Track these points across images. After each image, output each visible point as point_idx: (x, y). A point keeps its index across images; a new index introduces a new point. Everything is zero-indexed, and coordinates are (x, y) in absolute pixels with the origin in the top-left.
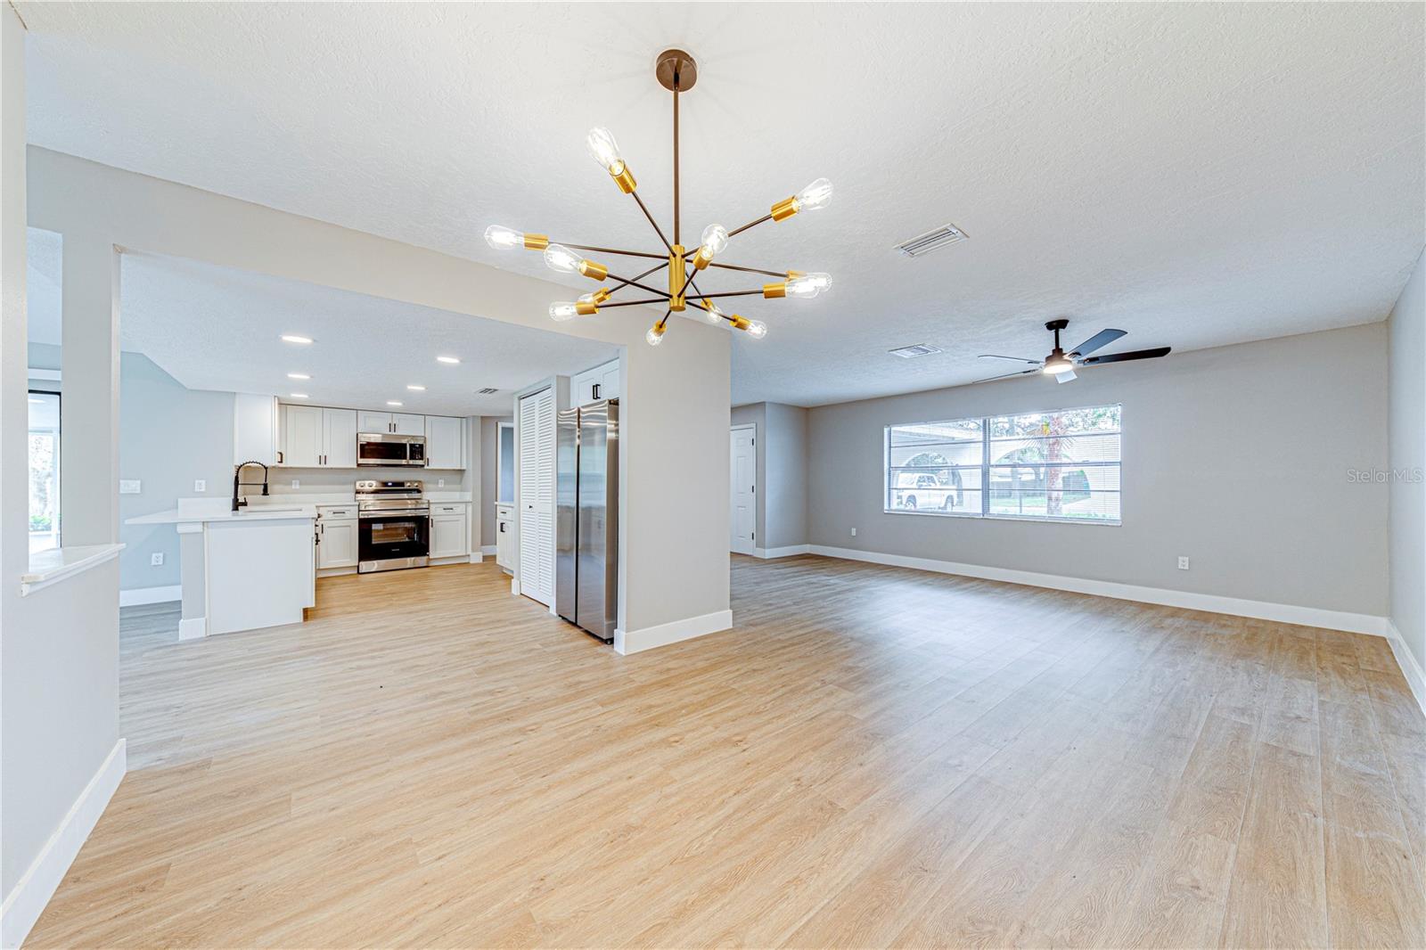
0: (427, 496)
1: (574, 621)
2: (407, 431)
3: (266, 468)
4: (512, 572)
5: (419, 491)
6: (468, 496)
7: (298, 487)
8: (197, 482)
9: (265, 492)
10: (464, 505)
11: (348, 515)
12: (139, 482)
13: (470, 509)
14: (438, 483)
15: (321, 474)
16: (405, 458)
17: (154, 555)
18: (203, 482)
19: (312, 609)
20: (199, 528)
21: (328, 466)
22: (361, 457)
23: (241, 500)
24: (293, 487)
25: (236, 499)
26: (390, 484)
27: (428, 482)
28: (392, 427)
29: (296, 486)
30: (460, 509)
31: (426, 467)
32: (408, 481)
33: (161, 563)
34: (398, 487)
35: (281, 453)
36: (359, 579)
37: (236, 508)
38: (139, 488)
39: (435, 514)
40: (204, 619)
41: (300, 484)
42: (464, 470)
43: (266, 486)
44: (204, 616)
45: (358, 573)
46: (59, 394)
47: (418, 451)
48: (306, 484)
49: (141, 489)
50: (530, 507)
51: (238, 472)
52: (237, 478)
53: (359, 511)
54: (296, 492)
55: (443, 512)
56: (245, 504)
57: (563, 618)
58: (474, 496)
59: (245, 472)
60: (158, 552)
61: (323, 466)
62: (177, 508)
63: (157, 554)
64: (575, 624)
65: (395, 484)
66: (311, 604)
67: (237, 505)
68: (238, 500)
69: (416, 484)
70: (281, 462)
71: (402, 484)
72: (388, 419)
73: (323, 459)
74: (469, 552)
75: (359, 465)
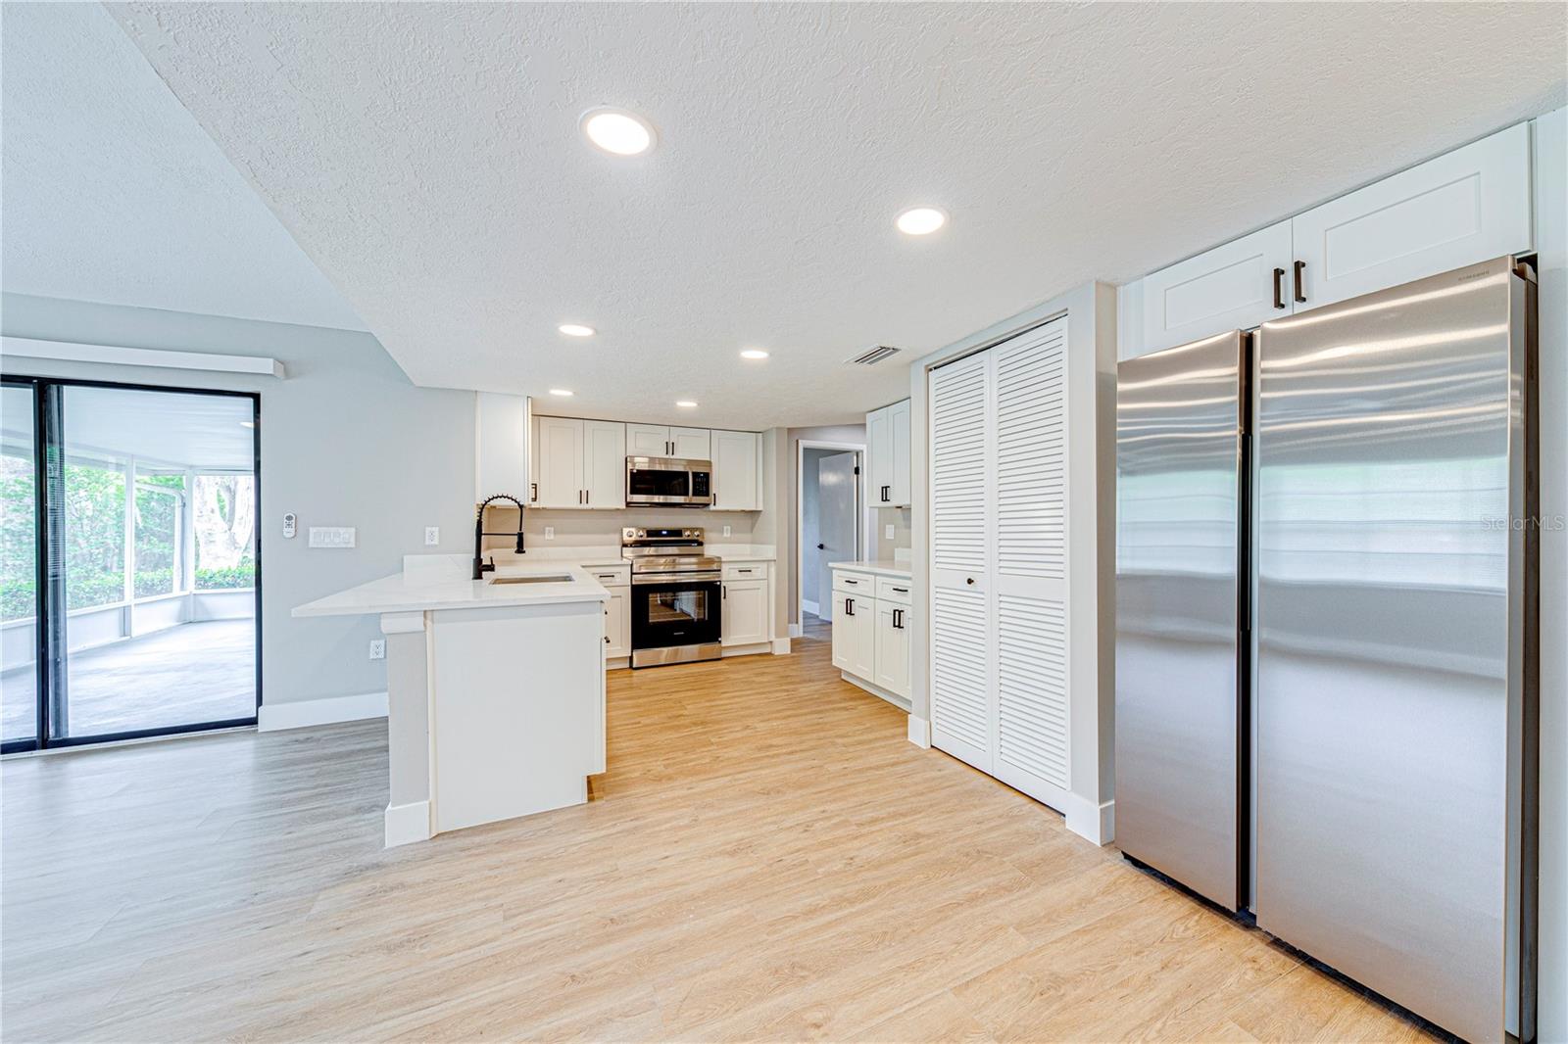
0: (710, 550)
1: (1231, 905)
2: (688, 453)
3: (521, 507)
4: (909, 703)
5: (701, 544)
6: (770, 551)
7: (552, 537)
8: (428, 529)
9: (520, 549)
10: (765, 565)
11: (617, 580)
12: (353, 530)
13: (773, 570)
14: (723, 532)
15: (581, 517)
16: (686, 494)
17: (373, 643)
18: (436, 529)
19: (601, 777)
20: (417, 623)
21: (590, 506)
22: (632, 493)
23: (486, 562)
24: (547, 537)
25: (478, 560)
26: (664, 533)
27: (711, 531)
28: (670, 447)
29: (549, 536)
30: (759, 571)
31: (712, 507)
32: (687, 529)
33: (381, 656)
34: (675, 537)
35: (535, 486)
36: (635, 680)
37: (478, 576)
38: (353, 540)
39: (728, 577)
40: (427, 802)
41: (555, 533)
42: (760, 511)
43: (520, 536)
44: (427, 796)
45: (631, 667)
46: (256, 397)
47: (702, 483)
48: (562, 532)
49: (356, 540)
50: (970, 581)
51: (481, 513)
52: (479, 523)
53: (632, 574)
54: (552, 544)
55: (739, 576)
56: (491, 568)
57: (1137, 863)
58: (778, 551)
59: (489, 515)
60: (378, 639)
61: (584, 506)
62: (402, 571)
63: (376, 642)
64: (1243, 916)
65: (671, 533)
66: (600, 768)
67: (480, 569)
68: (481, 560)
69: (696, 533)
70: (535, 499)
71: (678, 532)
72: (664, 435)
73: (585, 496)
74: (773, 638)
75: (628, 504)
